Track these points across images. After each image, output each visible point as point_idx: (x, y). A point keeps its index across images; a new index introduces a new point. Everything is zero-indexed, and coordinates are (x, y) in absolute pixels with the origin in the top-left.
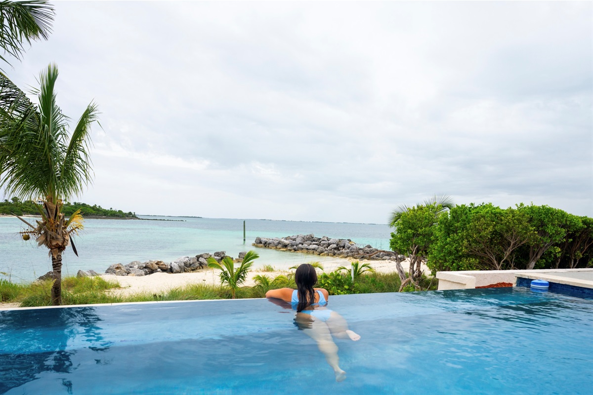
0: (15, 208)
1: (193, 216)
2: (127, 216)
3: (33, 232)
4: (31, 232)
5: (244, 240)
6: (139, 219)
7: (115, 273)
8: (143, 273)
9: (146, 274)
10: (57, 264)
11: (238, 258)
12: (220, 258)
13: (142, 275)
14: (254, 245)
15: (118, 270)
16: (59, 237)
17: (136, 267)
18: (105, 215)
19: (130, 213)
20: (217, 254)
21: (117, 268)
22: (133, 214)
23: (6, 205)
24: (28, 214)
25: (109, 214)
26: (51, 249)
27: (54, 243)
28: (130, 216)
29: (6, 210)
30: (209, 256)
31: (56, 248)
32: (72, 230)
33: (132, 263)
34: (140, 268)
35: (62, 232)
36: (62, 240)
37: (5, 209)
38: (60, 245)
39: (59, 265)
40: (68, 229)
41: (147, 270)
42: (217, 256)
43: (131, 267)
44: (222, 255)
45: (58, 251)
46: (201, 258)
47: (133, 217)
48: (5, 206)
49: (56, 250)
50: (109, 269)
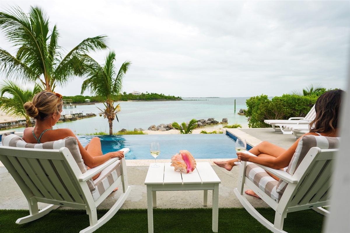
1: (214, 97)
2: (177, 99)
3: (103, 113)
5: (235, 111)
6: (183, 100)
7: (151, 130)
8: (165, 130)
10: (111, 126)
11: (222, 121)
12: (211, 122)
14: (238, 114)
15: (153, 128)
16: (111, 115)
17: (162, 127)
18: (166, 99)
19: (179, 97)
21: (153, 127)
22: (180, 97)
25: (168, 98)
26: (109, 120)
27: (109, 117)
28: (179, 99)
30: (204, 121)
33: (161, 125)
34: (165, 127)
35: (113, 113)
38: (112, 118)
41: (168, 128)
42: (209, 121)
43: (160, 127)
44: (212, 120)
46: (199, 122)
49: (110, 120)
50: (149, 128)
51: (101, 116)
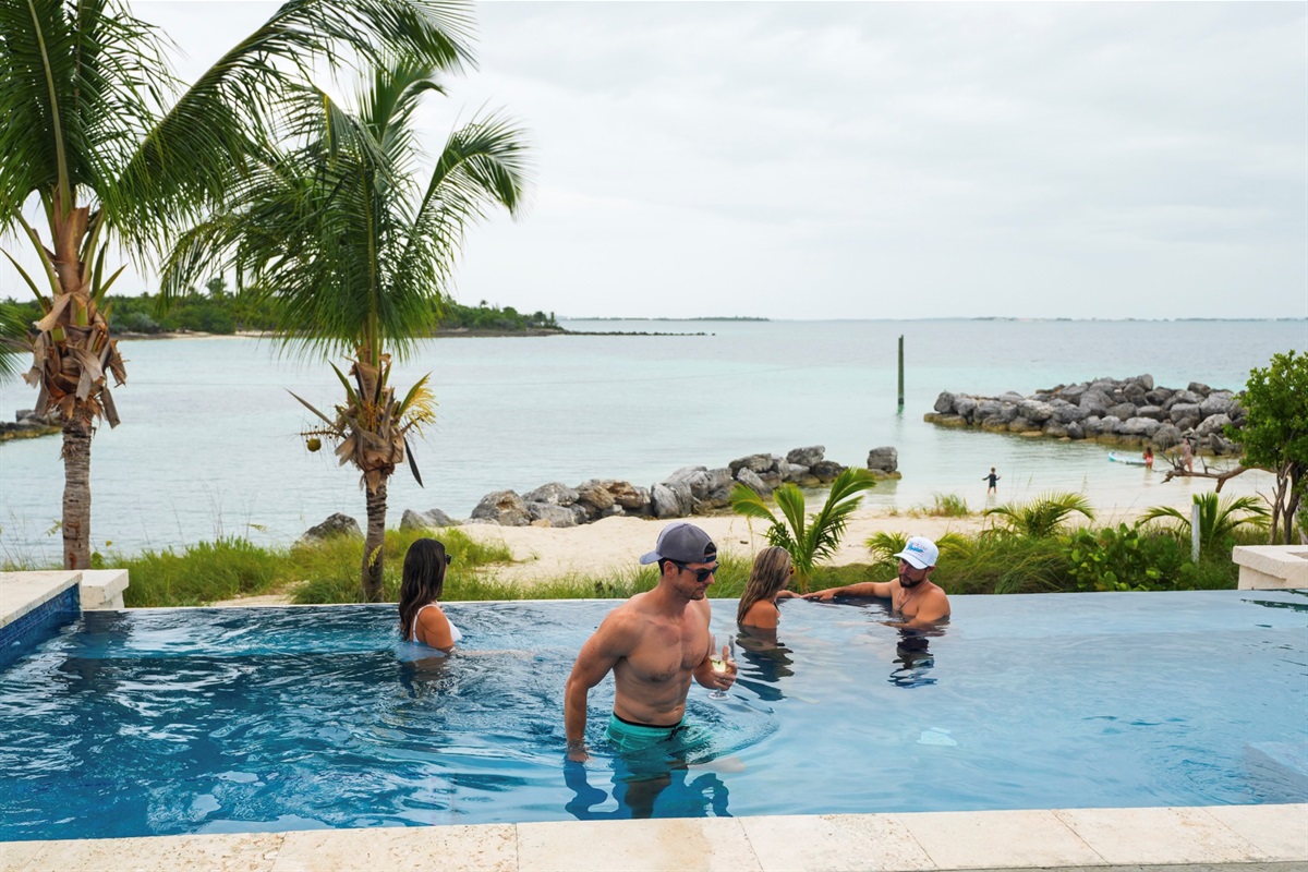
0: (216, 311)
1: (742, 316)
2: (531, 326)
3: (328, 433)
4: (323, 432)
5: (901, 402)
6: (567, 333)
7: (496, 518)
8: (573, 517)
9: (581, 521)
10: (376, 507)
11: (865, 466)
12: (807, 468)
13: (568, 525)
14: (930, 418)
15: (506, 511)
16: (383, 443)
17: (554, 499)
18: (464, 325)
19: (540, 316)
20: (797, 456)
21: (504, 504)
22: (547, 317)
23: (192, 303)
24: (248, 330)
25: (476, 322)
26: (366, 471)
27: (372, 458)
28: (541, 325)
29: (190, 319)
30: (771, 463)
31: (376, 468)
32: (409, 426)
33: (542, 490)
34: (565, 503)
35: (390, 431)
36: (389, 449)
37: (189, 314)
38: (385, 461)
39: (382, 508)
40: (403, 423)
41: (584, 510)
42: (798, 462)
43: (539, 501)
44: (814, 461)
45: (379, 475)
46: (744, 470)
47: (547, 327)
48: (190, 308)
49: (376, 474)
50: (480, 507)
51: (315, 446)
